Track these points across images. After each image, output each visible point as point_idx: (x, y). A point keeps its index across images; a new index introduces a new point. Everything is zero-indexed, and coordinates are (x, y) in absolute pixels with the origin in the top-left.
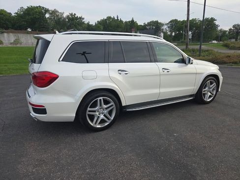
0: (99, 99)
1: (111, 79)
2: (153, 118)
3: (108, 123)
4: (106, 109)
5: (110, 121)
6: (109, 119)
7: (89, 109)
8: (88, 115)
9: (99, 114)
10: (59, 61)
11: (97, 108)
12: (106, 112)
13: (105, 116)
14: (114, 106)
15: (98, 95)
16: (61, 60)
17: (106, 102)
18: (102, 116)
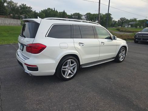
0: (69, 60)
1: (75, 48)
2: (95, 72)
3: (73, 75)
4: (72, 66)
5: (74, 74)
6: (73, 73)
7: (63, 67)
8: (62, 70)
9: (68, 70)
10: (46, 37)
11: (67, 66)
12: (72, 68)
13: (71, 71)
14: (76, 65)
15: (68, 58)
16: (47, 36)
17: (72, 63)
18: (70, 71)
